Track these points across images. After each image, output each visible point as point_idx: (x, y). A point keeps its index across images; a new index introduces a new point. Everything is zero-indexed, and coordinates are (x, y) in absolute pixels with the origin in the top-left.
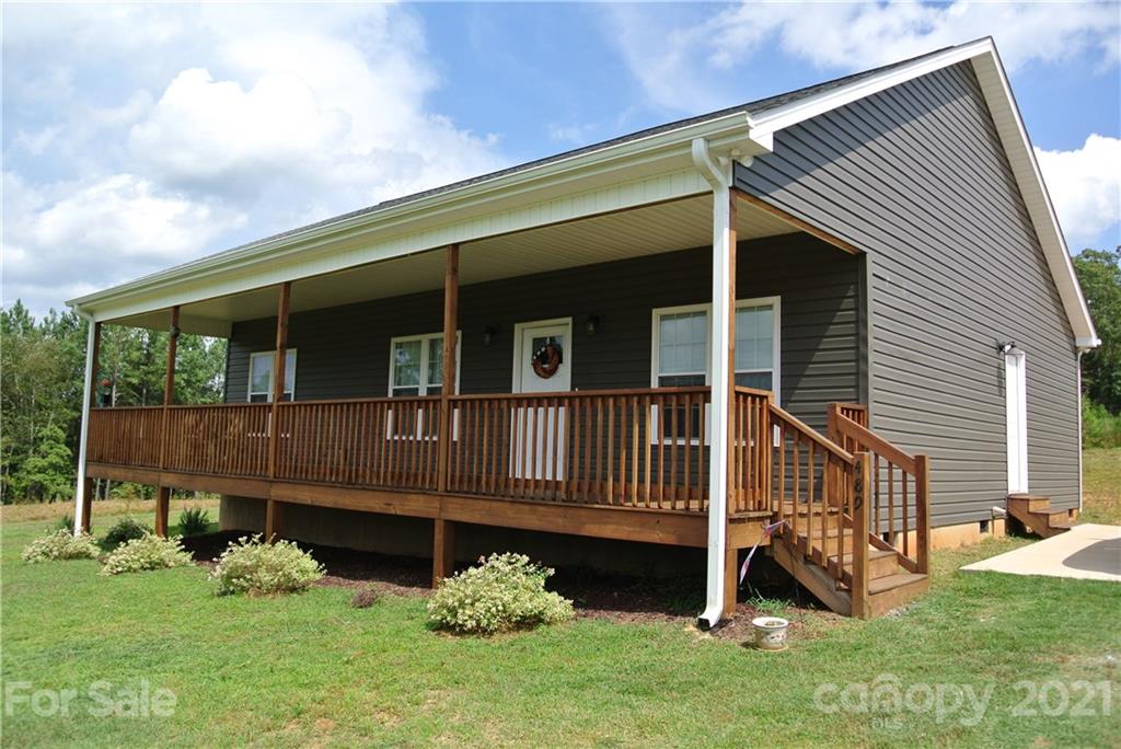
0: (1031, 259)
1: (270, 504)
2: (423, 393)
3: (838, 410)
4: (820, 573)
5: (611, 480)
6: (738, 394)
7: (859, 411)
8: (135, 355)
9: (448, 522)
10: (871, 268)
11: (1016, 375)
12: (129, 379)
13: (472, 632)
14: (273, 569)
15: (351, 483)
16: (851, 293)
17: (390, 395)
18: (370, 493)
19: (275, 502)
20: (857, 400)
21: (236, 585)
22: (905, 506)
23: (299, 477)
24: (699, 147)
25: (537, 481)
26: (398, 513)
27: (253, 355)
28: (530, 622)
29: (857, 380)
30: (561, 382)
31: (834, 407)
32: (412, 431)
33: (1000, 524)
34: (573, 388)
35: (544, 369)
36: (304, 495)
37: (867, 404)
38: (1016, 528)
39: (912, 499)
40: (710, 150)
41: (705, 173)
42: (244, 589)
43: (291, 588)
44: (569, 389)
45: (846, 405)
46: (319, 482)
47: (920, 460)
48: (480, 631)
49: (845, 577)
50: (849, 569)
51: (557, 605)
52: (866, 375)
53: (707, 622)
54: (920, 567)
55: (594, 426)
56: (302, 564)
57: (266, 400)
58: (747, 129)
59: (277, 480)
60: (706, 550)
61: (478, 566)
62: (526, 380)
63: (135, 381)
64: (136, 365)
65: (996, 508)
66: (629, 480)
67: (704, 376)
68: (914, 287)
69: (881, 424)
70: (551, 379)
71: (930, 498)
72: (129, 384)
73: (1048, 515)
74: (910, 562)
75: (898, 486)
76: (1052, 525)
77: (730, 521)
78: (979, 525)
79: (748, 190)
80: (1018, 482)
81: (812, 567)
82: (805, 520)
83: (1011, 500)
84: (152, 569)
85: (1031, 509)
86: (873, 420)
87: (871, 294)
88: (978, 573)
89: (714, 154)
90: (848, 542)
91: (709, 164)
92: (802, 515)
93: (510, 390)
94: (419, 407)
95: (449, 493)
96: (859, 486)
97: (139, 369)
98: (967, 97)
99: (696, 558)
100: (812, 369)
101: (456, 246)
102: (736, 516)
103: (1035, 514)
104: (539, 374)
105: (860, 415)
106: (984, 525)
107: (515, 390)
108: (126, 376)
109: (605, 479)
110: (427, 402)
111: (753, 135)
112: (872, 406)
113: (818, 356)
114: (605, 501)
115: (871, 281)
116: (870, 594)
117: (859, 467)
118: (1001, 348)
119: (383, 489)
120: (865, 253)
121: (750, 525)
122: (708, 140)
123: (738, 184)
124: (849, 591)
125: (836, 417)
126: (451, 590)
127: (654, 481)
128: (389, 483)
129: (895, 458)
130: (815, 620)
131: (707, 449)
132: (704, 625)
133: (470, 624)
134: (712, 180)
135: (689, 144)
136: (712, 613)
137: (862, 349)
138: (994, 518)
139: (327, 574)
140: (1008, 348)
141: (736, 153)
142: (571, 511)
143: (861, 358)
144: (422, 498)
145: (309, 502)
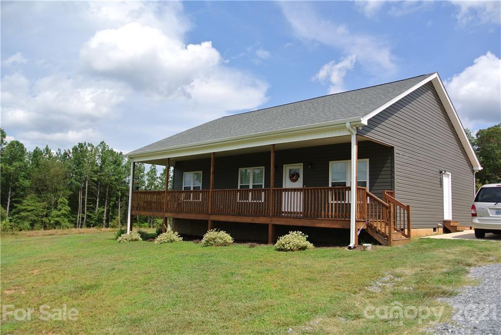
0: (454, 142)
1: (209, 222)
2: (251, 187)
3: (386, 193)
4: (379, 235)
5: (323, 212)
6: (358, 188)
7: (392, 193)
8: (95, 168)
9: (273, 225)
10: (396, 151)
11: (447, 182)
12: (93, 178)
13: (289, 250)
14: (220, 238)
15: (239, 215)
16: (390, 158)
17: (239, 188)
18: (246, 217)
19: (211, 221)
20: (391, 190)
21: (210, 243)
22: (404, 221)
23: (220, 213)
24: (348, 125)
25: (295, 212)
26: (257, 222)
27: (184, 173)
28: (304, 248)
29: (391, 184)
30: (299, 184)
31: (384, 192)
32: (248, 199)
33: (441, 230)
34: (303, 187)
35: (294, 180)
36: (223, 218)
37: (394, 191)
38: (446, 231)
39: (406, 219)
40: (351, 125)
41: (350, 131)
42: (212, 245)
43: (225, 244)
45: (388, 191)
46: (228, 214)
47: (408, 206)
48: (291, 250)
49: (386, 237)
50: (387, 235)
51: (310, 245)
52: (394, 182)
53: (351, 247)
54: (408, 236)
55: (318, 197)
56: (228, 238)
57: (190, 189)
58: (361, 121)
59: (212, 214)
60: (350, 229)
61: (288, 234)
62: (287, 183)
63: (95, 179)
64: (96, 172)
65: (439, 224)
66: (328, 211)
67: (345, 182)
68: (410, 155)
69: (399, 197)
70: (296, 183)
71: (411, 216)
72: (94, 181)
73: (456, 227)
74: (405, 235)
75: (402, 215)
76: (458, 230)
77: (356, 221)
78: (432, 229)
79: (362, 134)
80: (448, 215)
81: (378, 234)
82: (376, 223)
83: (445, 222)
84: (172, 242)
85: (451, 225)
86: (396, 195)
87: (396, 158)
89: (352, 126)
90: (387, 229)
91: (351, 129)
92: (375, 221)
93: (282, 187)
94: (250, 192)
95: (273, 216)
96: (390, 212)
97: (97, 174)
99: (348, 231)
100: (378, 181)
101: (274, 145)
102: (358, 220)
103: (452, 226)
104: (292, 181)
105: (392, 194)
106: (435, 229)
107: (284, 187)
108: (91, 177)
109: (321, 211)
110: (252, 190)
111: (362, 122)
112: (396, 191)
113: (380, 177)
114: (321, 217)
115: (395, 155)
116: (393, 240)
117: (390, 208)
118: (441, 172)
119: (252, 215)
120: (393, 147)
121: (362, 223)
122: (350, 123)
123: (358, 133)
124: (387, 240)
125: (385, 195)
126: (282, 240)
127: (335, 211)
128: (253, 214)
129: (401, 206)
130: (378, 247)
131: (350, 204)
132: (350, 248)
133: (289, 248)
134: (351, 132)
135: (345, 123)
136: (352, 245)
137: (393, 175)
138: (438, 227)
139: (234, 242)
140: (444, 172)
141: (357, 126)
142: (311, 221)
143: (393, 178)
144: (264, 218)
145: (224, 220)
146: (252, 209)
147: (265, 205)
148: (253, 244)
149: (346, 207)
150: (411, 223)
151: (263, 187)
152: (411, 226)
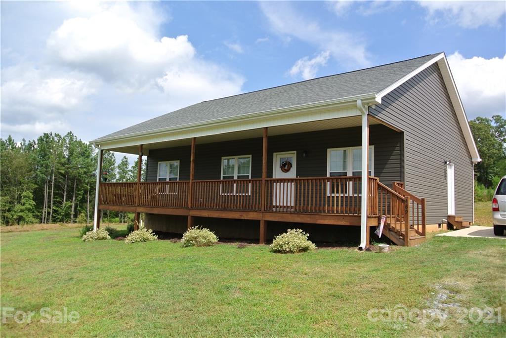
0: (456, 130)
1: (189, 217)
2: (236, 178)
3: (396, 184)
4: (394, 234)
5: (327, 206)
6: (369, 178)
7: (402, 184)
8: (63, 160)
9: (265, 221)
10: (406, 137)
11: (451, 172)
12: (60, 171)
13: (288, 252)
14: (204, 238)
15: (225, 209)
16: (398, 145)
17: (222, 179)
18: (233, 212)
19: (192, 217)
20: (401, 181)
21: (191, 243)
22: (418, 216)
23: (202, 207)
24: (359, 102)
25: (292, 207)
26: (245, 218)
27: (159, 163)
28: (305, 249)
29: (401, 174)
30: (292, 174)
31: (395, 183)
32: (232, 192)
33: (445, 226)
34: (297, 177)
35: (285, 170)
36: (205, 214)
37: (404, 182)
38: (450, 227)
39: (420, 214)
40: (362, 103)
41: (361, 110)
42: (194, 245)
43: (209, 244)
44: (295, 177)
45: (398, 182)
46: (212, 209)
47: (423, 200)
48: (291, 252)
49: (402, 235)
50: (404, 233)
51: (312, 246)
52: (404, 173)
53: (361, 248)
54: (423, 234)
56: (212, 236)
57: (166, 180)
58: (375, 98)
59: (192, 208)
60: (360, 227)
61: (286, 233)
62: (278, 174)
63: (63, 172)
64: (63, 165)
65: (444, 220)
66: (333, 205)
67: (346, 172)
68: (419, 143)
69: (410, 187)
70: (287, 173)
71: (426, 211)
72: (61, 174)
73: (462, 222)
74: (419, 232)
75: (415, 210)
76: (463, 226)
77: (368, 217)
78: (438, 225)
79: (373, 115)
80: (451, 211)
81: (392, 232)
82: (389, 219)
83: (449, 217)
84: (145, 241)
85: (456, 220)
86: (406, 187)
87: (406, 146)
88: (441, 236)
89: (363, 104)
90: (403, 226)
91: (362, 107)
92: (388, 217)
93: (272, 177)
94: (234, 183)
95: (265, 211)
96: (407, 207)
98: (435, 73)
99: (358, 229)
100: (385, 170)
101: (267, 128)
102: (369, 216)
103: (457, 222)
104: (283, 171)
105: (402, 185)
106: (440, 225)
107: (274, 177)
108: (58, 169)
109: (325, 205)
110: (237, 181)
111: (376, 100)
112: (406, 183)
113: (387, 166)
114: (325, 212)
115: (405, 141)
116: (410, 240)
117: (407, 201)
118: (446, 163)
119: (239, 211)
120: (403, 132)
121: (373, 219)
122: (362, 100)
123: (370, 113)
124: (404, 239)
125: (395, 186)
126: (279, 240)
127: (342, 205)
128: (241, 208)
129: (414, 199)
130: (394, 247)
132: (361, 249)
133: (288, 250)
134: (362, 112)
135: (356, 101)
136: (363, 244)
137: (402, 164)
138: (443, 223)
139: (218, 241)
140: (448, 163)
141: (370, 104)
142: (313, 216)
143: (402, 167)
144: (255, 213)
145: (207, 216)
146: (240, 203)
147: (253, 198)
148: (243, 244)
149: (355, 201)
150: (426, 218)
151: (250, 178)
152: (426, 222)
